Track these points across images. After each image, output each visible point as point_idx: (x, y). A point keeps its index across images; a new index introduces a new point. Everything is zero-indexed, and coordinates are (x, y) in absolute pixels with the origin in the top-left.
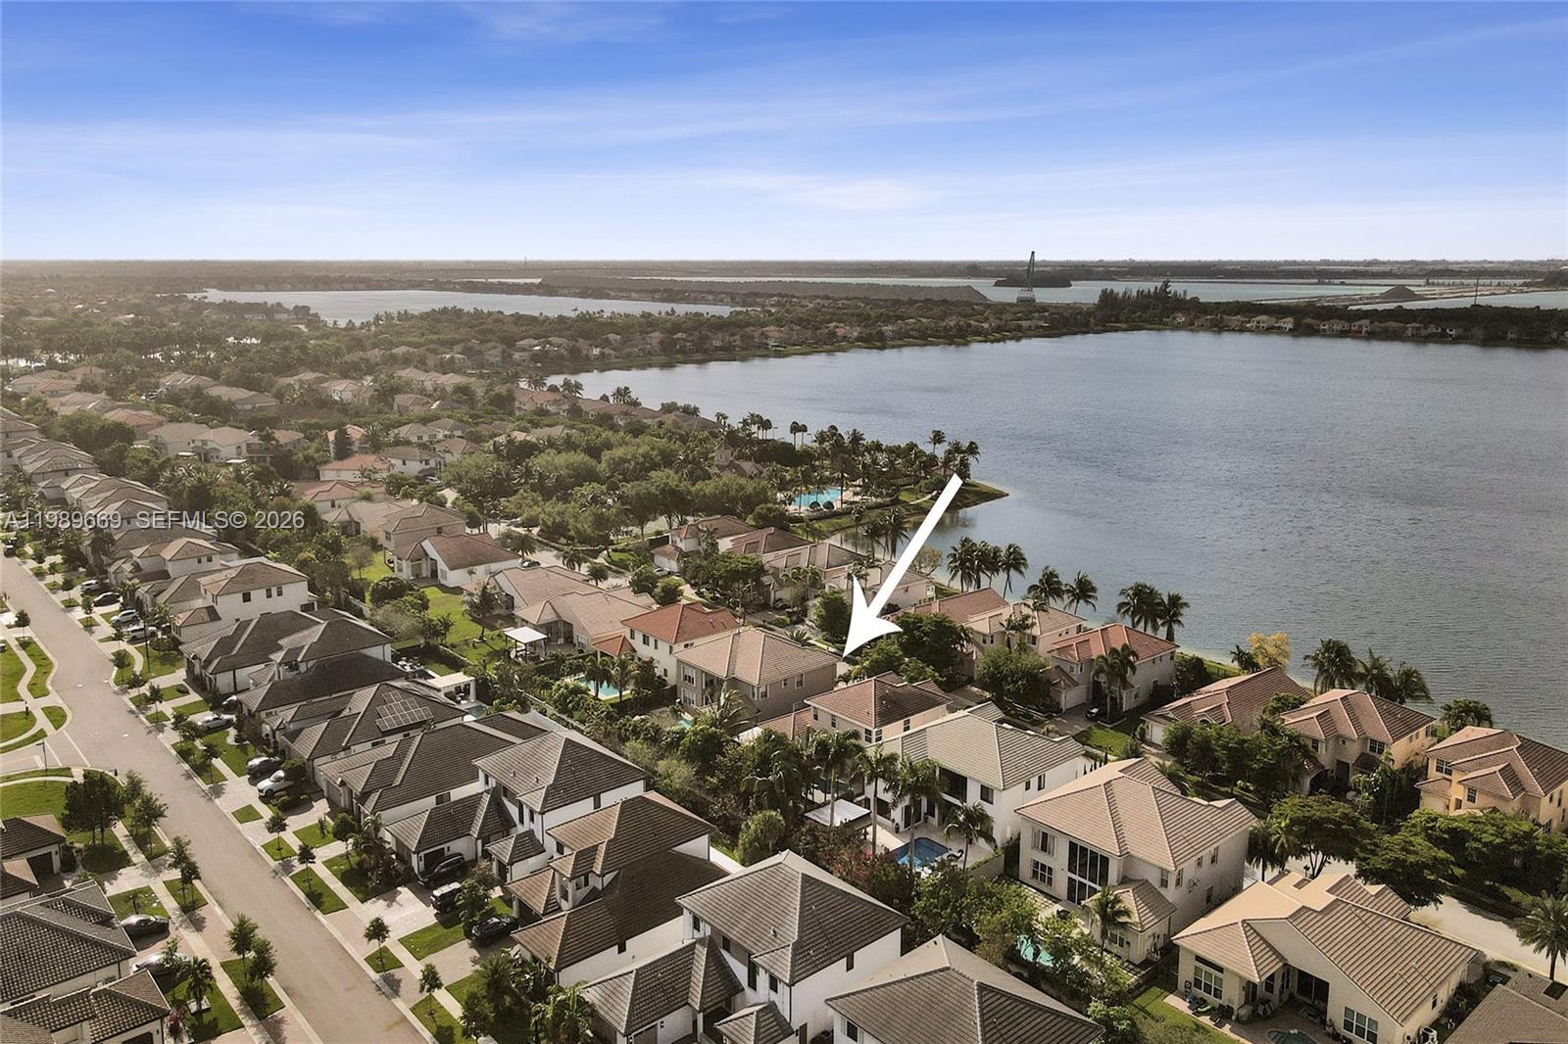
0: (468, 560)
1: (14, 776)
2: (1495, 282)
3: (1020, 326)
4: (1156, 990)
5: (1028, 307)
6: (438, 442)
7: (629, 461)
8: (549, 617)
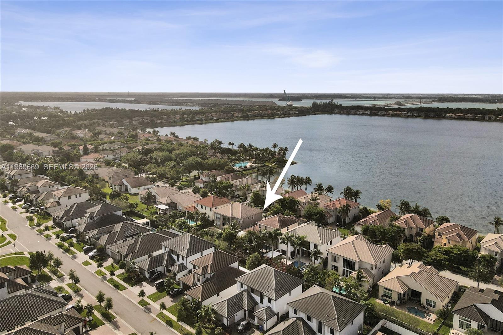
0: (138, 185)
1: (5, 255)
2: (424, 100)
3: (289, 113)
4: (372, 298)
5: (291, 108)
6: (117, 149)
7: (181, 154)
8: (169, 201)
